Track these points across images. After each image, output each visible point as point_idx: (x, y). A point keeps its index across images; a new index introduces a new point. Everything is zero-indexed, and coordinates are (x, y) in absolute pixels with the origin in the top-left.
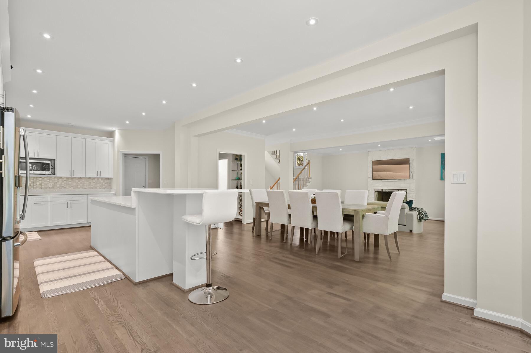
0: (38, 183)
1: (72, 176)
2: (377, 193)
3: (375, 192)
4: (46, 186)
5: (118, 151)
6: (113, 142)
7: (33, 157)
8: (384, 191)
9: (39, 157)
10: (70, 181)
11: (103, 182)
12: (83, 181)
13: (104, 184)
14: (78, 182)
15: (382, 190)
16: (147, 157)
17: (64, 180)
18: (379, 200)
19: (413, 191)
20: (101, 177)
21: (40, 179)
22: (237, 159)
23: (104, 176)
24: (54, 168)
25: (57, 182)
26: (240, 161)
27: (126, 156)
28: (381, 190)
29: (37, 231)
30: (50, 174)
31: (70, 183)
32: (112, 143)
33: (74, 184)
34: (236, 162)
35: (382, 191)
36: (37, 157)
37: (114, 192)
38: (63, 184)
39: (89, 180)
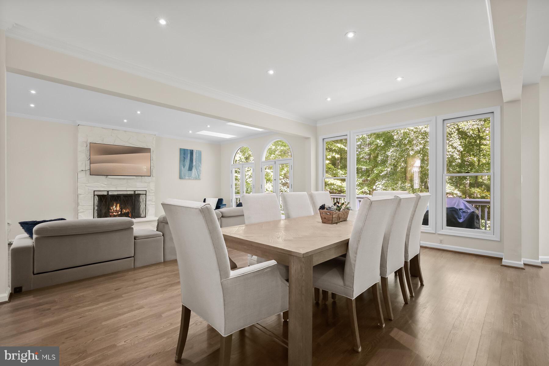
2: (96, 198)
3: (94, 195)
8: (110, 193)
15: (108, 191)
18: (100, 216)
19: (152, 192)
28: (105, 193)
35: (108, 194)
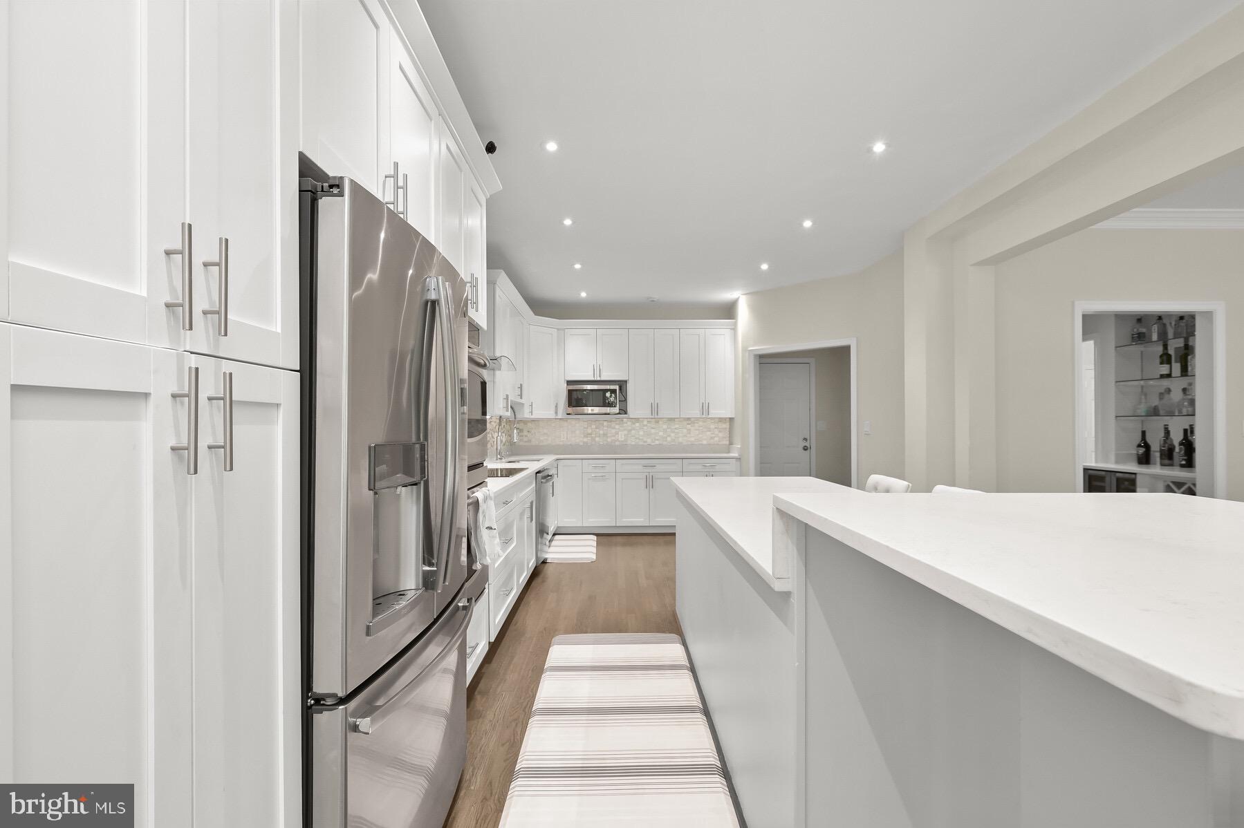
0: (601, 432)
1: (656, 417)
4: (613, 438)
5: (745, 349)
6: (734, 329)
7: (592, 379)
9: (603, 379)
10: (653, 426)
11: (716, 428)
12: (677, 426)
13: (717, 432)
14: (668, 428)
16: (812, 361)
17: (645, 426)
20: (710, 416)
21: (605, 423)
22: (1140, 338)
23: (716, 412)
24: (624, 401)
25: (631, 430)
26: (1161, 343)
27: (764, 361)
29: (597, 535)
30: (618, 414)
31: (653, 431)
32: (732, 331)
33: (661, 434)
34: (1136, 349)
36: (599, 379)
37: (736, 455)
38: (641, 433)
39: (688, 424)
